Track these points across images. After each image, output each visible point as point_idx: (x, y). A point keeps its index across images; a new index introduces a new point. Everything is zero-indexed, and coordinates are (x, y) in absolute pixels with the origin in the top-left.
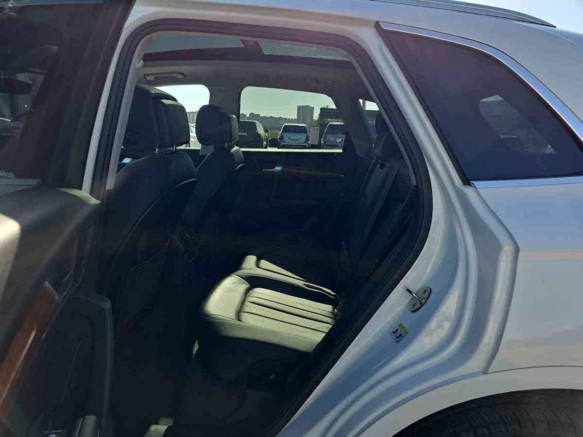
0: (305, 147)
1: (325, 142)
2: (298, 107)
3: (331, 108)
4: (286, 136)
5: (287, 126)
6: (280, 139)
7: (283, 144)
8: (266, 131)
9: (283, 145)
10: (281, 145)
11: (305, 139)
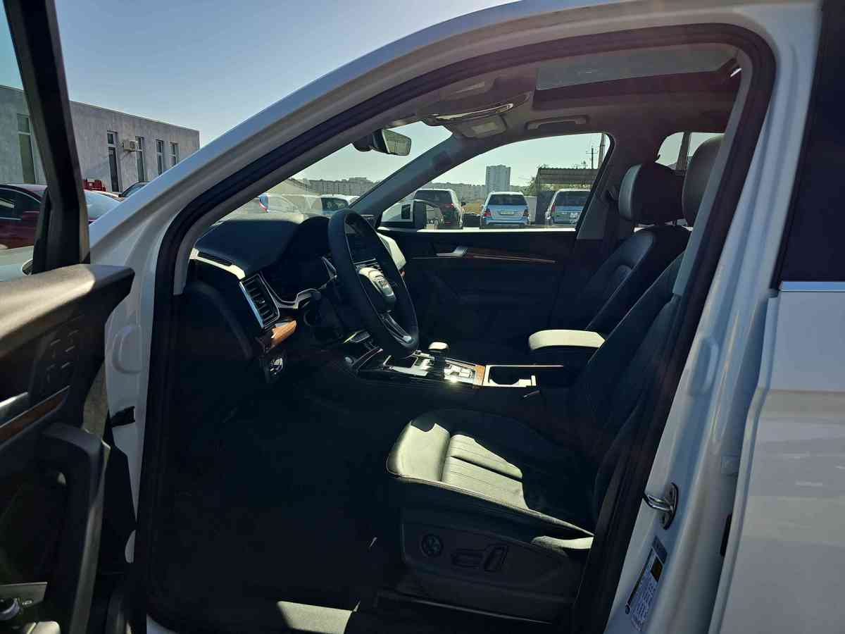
0: (522, 226)
1: (552, 218)
2: (487, 167)
3: (551, 167)
4: (495, 211)
5: (495, 195)
6: (485, 215)
7: (490, 221)
8: (463, 204)
9: (490, 223)
10: (487, 223)
11: (522, 213)
